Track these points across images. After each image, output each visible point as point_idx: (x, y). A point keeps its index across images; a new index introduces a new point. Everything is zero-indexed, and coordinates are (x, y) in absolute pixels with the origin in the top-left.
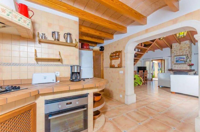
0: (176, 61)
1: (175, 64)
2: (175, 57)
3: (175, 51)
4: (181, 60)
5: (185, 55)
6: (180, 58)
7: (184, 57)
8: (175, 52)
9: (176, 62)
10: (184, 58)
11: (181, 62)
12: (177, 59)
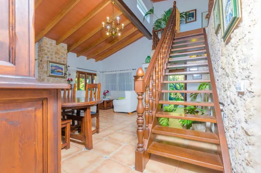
0: (51, 71)
1: (50, 76)
2: (50, 63)
3: (49, 52)
4: (58, 70)
5: (64, 65)
6: (56, 66)
7: (62, 67)
8: (49, 54)
9: (51, 73)
10: (62, 69)
11: (58, 73)
12: (53, 68)
